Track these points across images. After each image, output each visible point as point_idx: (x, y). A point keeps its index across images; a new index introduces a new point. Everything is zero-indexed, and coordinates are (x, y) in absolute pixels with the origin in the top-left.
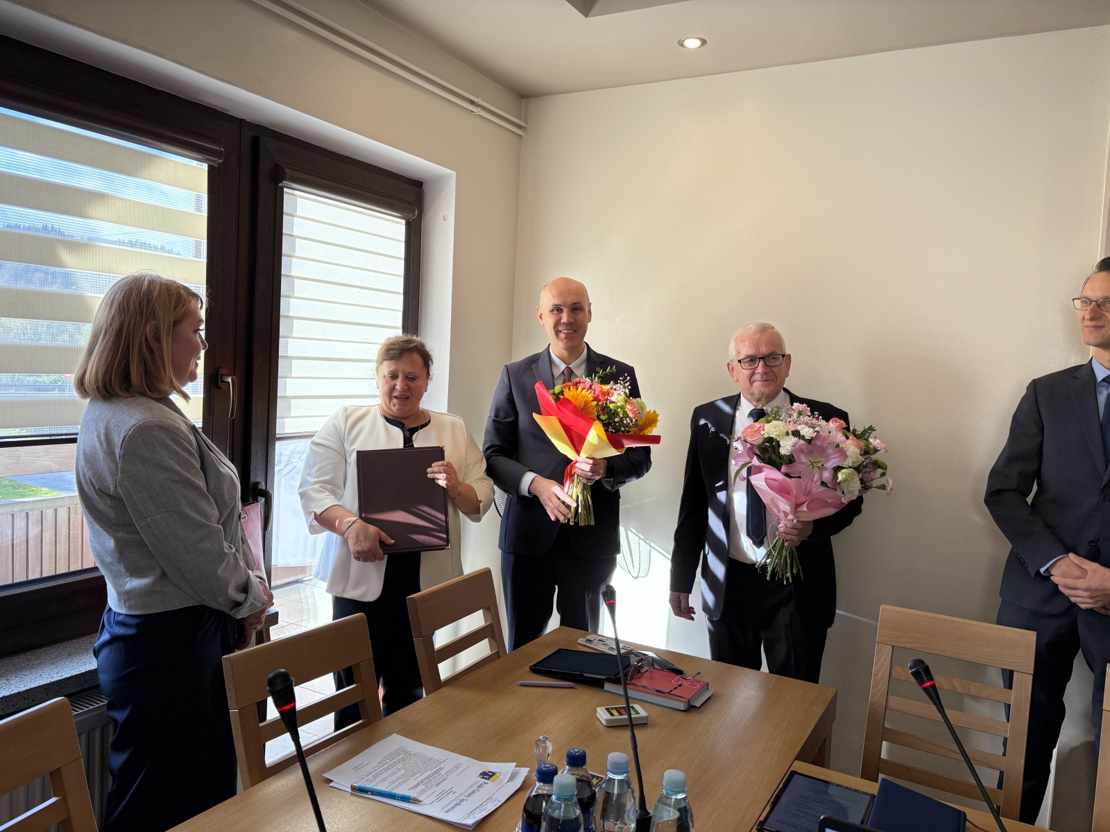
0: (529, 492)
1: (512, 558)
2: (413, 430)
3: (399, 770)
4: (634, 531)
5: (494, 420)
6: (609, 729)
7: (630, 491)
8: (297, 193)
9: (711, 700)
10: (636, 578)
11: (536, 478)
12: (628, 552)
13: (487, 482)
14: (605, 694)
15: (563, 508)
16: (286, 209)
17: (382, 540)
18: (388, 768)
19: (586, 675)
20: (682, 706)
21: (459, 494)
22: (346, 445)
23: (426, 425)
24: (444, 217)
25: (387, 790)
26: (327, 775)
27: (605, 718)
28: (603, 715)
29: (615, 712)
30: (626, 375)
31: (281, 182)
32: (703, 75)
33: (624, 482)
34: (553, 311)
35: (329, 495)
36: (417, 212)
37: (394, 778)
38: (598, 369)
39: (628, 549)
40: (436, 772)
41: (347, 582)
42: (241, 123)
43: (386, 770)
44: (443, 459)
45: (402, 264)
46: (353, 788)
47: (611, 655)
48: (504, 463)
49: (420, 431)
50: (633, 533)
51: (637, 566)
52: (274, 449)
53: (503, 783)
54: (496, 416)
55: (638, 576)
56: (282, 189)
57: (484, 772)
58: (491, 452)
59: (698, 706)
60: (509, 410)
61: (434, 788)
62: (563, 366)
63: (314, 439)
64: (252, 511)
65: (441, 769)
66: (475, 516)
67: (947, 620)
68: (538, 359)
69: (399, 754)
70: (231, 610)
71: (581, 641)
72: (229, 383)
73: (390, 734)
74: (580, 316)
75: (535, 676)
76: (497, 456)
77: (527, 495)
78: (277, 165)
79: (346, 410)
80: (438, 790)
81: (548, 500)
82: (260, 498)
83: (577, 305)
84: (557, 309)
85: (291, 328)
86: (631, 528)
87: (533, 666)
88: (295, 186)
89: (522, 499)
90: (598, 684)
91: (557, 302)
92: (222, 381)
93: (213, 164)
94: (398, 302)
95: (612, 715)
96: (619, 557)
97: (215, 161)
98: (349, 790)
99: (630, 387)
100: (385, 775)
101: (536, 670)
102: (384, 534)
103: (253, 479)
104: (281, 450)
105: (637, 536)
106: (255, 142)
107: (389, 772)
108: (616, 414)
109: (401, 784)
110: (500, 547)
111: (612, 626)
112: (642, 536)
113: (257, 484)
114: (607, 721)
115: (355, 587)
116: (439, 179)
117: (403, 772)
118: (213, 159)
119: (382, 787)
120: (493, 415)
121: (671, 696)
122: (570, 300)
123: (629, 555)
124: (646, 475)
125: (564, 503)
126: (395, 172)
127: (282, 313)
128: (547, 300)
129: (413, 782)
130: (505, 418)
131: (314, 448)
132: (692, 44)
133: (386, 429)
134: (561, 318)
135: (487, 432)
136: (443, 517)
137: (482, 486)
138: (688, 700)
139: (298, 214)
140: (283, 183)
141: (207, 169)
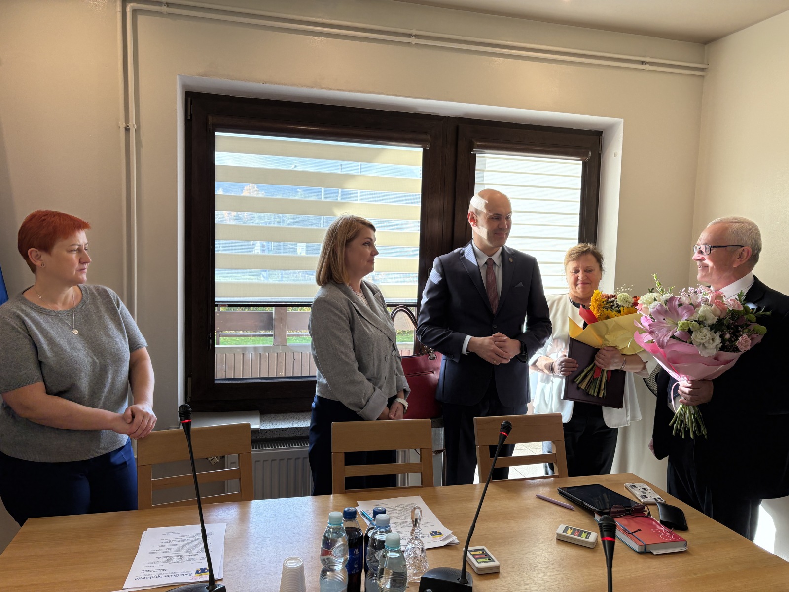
0: (467, 351)
3: (397, 513)
8: (485, 155)
14: (592, 521)
16: (477, 167)
19: (585, 504)
20: (638, 548)
24: (614, 154)
28: (559, 530)
29: (569, 532)
36: (590, 154)
42: (448, 119)
53: (438, 540)
56: (475, 156)
57: (437, 532)
59: (655, 554)
75: (557, 495)
78: (471, 141)
87: (561, 489)
88: (486, 151)
90: (591, 513)
93: (426, 147)
95: (566, 532)
101: (563, 491)
106: (457, 128)
107: (390, 512)
116: (611, 127)
133: (573, 309)
138: (645, 545)
139: (487, 169)
140: (474, 151)
141: (422, 151)
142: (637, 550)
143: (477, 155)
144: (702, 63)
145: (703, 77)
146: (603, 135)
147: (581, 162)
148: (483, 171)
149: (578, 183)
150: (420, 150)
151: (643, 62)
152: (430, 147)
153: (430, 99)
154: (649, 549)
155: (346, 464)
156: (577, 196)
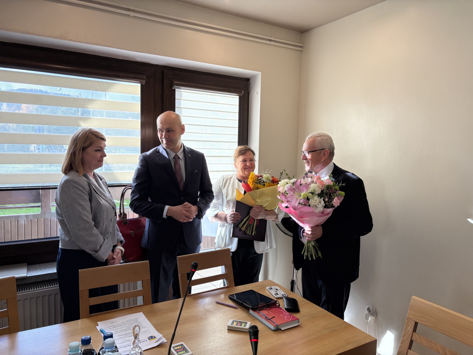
3: (125, 327)
8: (182, 90)
16: (176, 97)
18: (122, 325)
22: (223, 191)
24: (257, 93)
26: (98, 323)
29: (235, 324)
36: (243, 92)
43: (120, 326)
45: (237, 115)
56: (175, 90)
57: (152, 336)
59: (282, 330)
69: (133, 321)
74: (171, 134)
75: (228, 299)
78: (172, 81)
79: (223, 176)
88: (182, 87)
90: (247, 309)
98: (99, 330)
101: (231, 296)
107: (121, 327)
114: (228, 326)
116: (255, 76)
117: (125, 328)
121: (269, 321)
126: (234, 76)
138: (277, 326)
139: (183, 99)
140: (174, 87)
141: (140, 85)
142: (273, 329)
144: (301, 43)
145: (301, 51)
146: (250, 81)
147: (238, 97)
148: (180, 100)
151: (270, 40)
152: (146, 83)
154: (279, 327)
155: (90, 297)
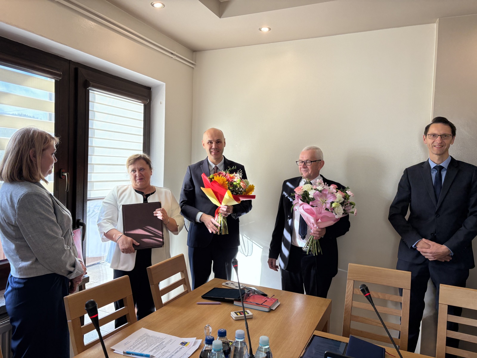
0: (200, 221)
1: (193, 249)
2: (148, 195)
4: (246, 236)
5: (184, 190)
6: (236, 321)
7: (244, 218)
8: (95, 92)
9: (279, 307)
10: (247, 256)
11: (203, 215)
12: (243, 245)
13: (181, 217)
14: (234, 306)
15: (215, 227)
16: (90, 99)
17: (134, 243)
18: (140, 343)
19: (226, 298)
20: (267, 310)
21: (168, 222)
22: (118, 203)
23: (153, 193)
24: (160, 103)
25: (139, 353)
26: (112, 348)
27: (234, 316)
28: (233, 315)
29: (238, 314)
30: (240, 169)
31: (88, 87)
32: (270, 43)
33: (241, 215)
34: (208, 143)
35: (110, 224)
36: (148, 101)
37: (142, 347)
38: (229, 167)
39: (243, 244)
40: (161, 344)
41: (119, 263)
42: (70, 62)
44: (160, 207)
46: (124, 353)
47: (236, 289)
48: (189, 208)
49: (151, 196)
50: (245, 237)
51: (247, 251)
52: (87, 205)
53: (191, 347)
54: (185, 188)
55: (247, 255)
57: (182, 342)
58: (183, 204)
59: (274, 309)
60: (191, 185)
61: (160, 351)
62: (214, 166)
63: (104, 200)
64: (77, 232)
65: (163, 342)
66: (176, 232)
67: (375, 269)
68: (203, 163)
69: (145, 337)
70: (67, 275)
71: (224, 284)
72: (66, 176)
73: (140, 328)
74: (220, 145)
75: (204, 300)
76: (186, 205)
77: (199, 222)
78: (86, 80)
79: (118, 187)
80: (163, 351)
81: (208, 224)
82: (80, 226)
83: (219, 140)
84: (211, 142)
85: (93, 152)
86: (244, 235)
87: (203, 295)
89: (197, 223)
90: (231, 302)
91: (210, 139)
92: (62, 175)
93: (57, 79)
94: (141, 139)
95: (237, 315)
96: (239, 247)
97: (58, 78)
98: (123, 354)
99: (242, 175)
100: (138, 346)
101: (204, 297)
102: (134, 241)
103: (77, 218)
104: (89, 205)
105: (247, 238)
106: (76, 70)
108: (236, 186)
109: (145, 350)
110: (188, 245)
111: (237, 276)
112: (249, 238)
113: (79, 220)
114: (235, 317)
115: (123, 265)
116: (158, 86)
118: (57, 77)
119: (137, 351)
120: (184, 187)
121: (262, 306)
122: (216, 139)
123: (244, 246)
124: (250, 212)
125: (215, 225)
126: (139, 83)
127: (89, 144)
128: (206, 138)
129: (151, 349)
130: (189, 189)
131: (104, 204)
132: (265, 30)
133: (136, 195)
134: (212, 146)
135: (181, 195)
136: (161, 233)
137: (179, 219)
139: (96, 101)
142: (267, 311)
143: (90, 91)
144: (193, 61)
145: (193, 68)
146: (151, 90)
147: (143, 104)
148: (94, 102)
149: (141, 117)
150: (53, 81)
151: (172, 54)
152: (60, 80)
153: (66, 45)
154: (271, 308)
156: (141, 124)
